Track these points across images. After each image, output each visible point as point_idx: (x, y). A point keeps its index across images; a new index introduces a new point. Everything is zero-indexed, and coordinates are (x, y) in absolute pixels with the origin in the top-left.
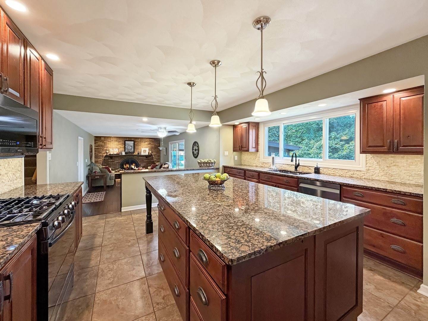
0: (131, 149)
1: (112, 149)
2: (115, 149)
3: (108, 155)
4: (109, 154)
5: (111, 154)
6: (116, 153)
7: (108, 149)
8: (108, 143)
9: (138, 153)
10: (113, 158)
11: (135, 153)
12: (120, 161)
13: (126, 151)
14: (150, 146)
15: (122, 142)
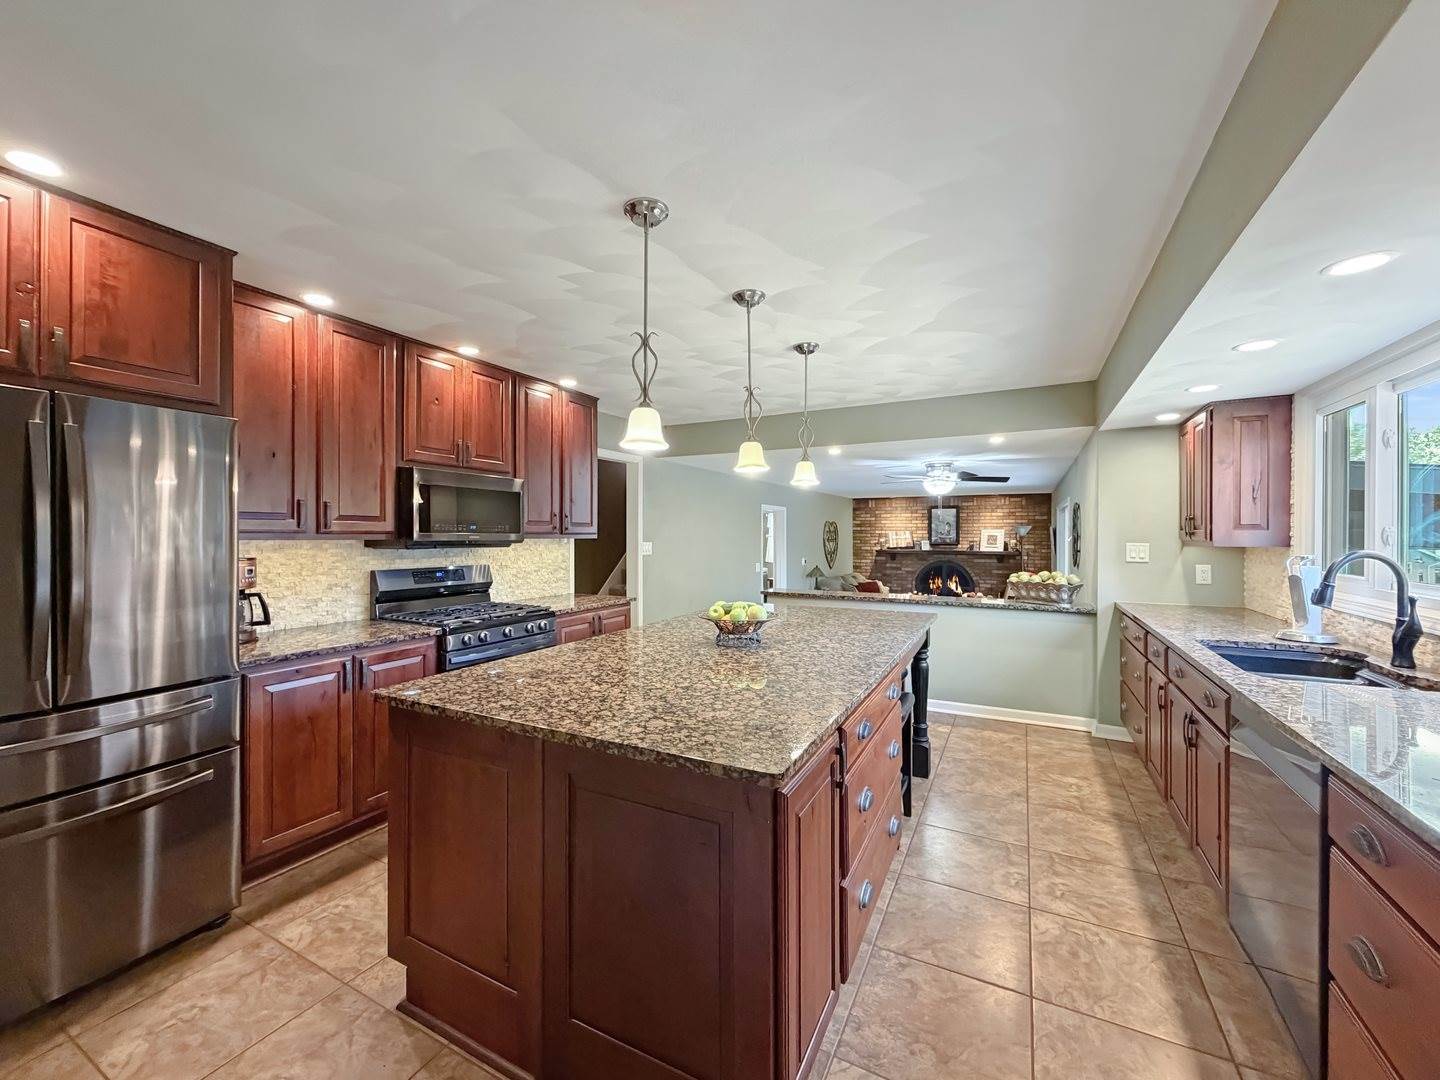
0: (949, 532)
1: (895, 533)
2: (903, 533)
4: (887, 548)
5: (892, 546)
6: (904, 545)
7: (884, 532)
8: (885, 516)
9: (971, 547)
10: (898, 558)
11: (960, 546)
12: (917, 567)
13: (933, 539)
14: (1012, 521)
15: (921, 512)
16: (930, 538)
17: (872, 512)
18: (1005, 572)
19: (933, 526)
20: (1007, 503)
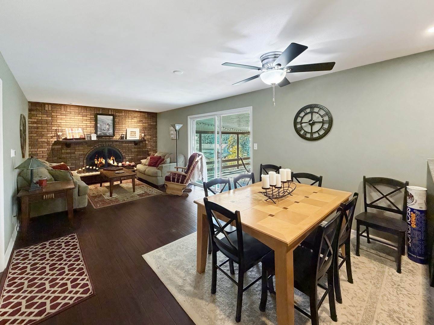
0: (109, 129)
1: (70, 129)
2: (76, 129)
3: (61, 140)
4: (64, 139)
5: (68, 138)
6: (78, 137)
7: (60, 128)
8: (61, 117)
11: (115, 137)
12: (88, 151)
13: (99, 133)
14: (142, 125)
15: (89, 116)
16: (96, 133)
17: (49, 114)
18: (138, 150)
19: (98, 125)
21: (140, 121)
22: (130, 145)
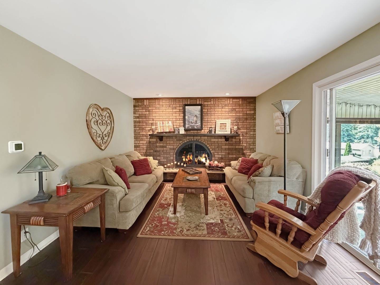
1: (161, 122)
2: (167, 122)
4: (157, 133)
5: (160, 132)
7: (154, 122)
8: (156, 111)
9: (210, 131)
10: (164, 139)
11: (203, 131)
12: (177, 145)
13: (187, 126)
14: (234, 114)
15: (178, 108)
16: (184, 126)
17: (147, 108)
18: (230, 147)
19: (186, 117)
20: (231, 103)
21: (233, 110)
22: (219, 140)
